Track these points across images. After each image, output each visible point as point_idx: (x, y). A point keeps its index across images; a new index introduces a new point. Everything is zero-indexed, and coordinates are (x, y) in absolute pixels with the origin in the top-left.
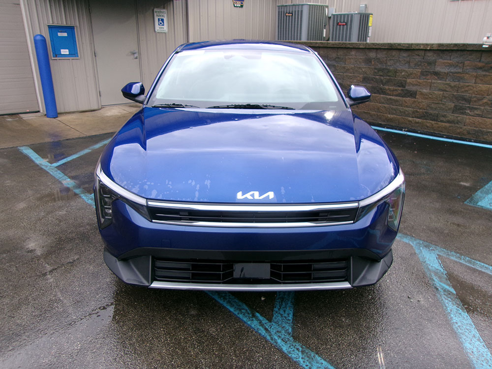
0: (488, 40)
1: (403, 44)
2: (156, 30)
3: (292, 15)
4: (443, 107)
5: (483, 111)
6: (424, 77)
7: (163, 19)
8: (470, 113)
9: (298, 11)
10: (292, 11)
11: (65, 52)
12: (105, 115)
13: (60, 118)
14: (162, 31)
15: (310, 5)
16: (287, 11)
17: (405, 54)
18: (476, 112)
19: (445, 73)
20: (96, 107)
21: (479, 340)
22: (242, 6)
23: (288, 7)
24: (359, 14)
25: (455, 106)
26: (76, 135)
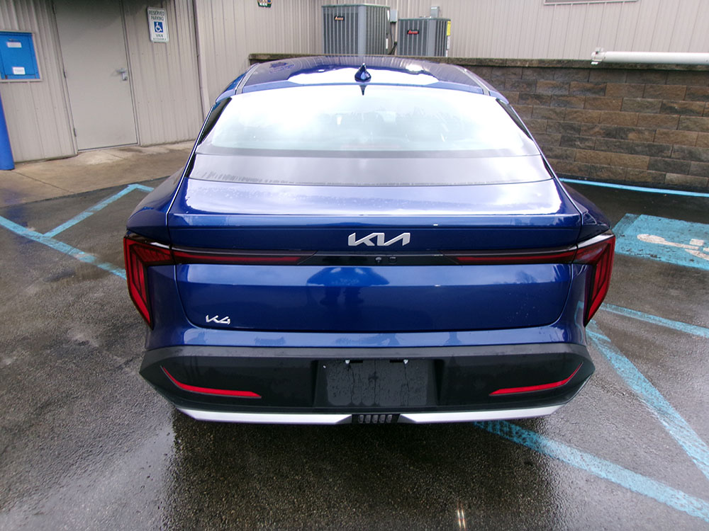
0: (597, 56)
1: (496, 59)
2: (152, 39)
3: (344, 20)
4: (549, 138)
5: (595, 143)
6: (524, 102)
7: (161, 23)
8: (581, 145)
9: (352, 14)
10: (344, 14)
11: (20, 71)
12: (89, 163)
13: (19, 170)
14: (160, 41)
15: (367, 6)
16: (336, 14)
17: (499, 73)
18: (587, 144)
19: (548, 96)
20: (69, 153)
21: (645, 381)
22: (269, 6)
23: (338, 8)
24: (434, 19)
25: (563, 137)
26: (58, 193)
